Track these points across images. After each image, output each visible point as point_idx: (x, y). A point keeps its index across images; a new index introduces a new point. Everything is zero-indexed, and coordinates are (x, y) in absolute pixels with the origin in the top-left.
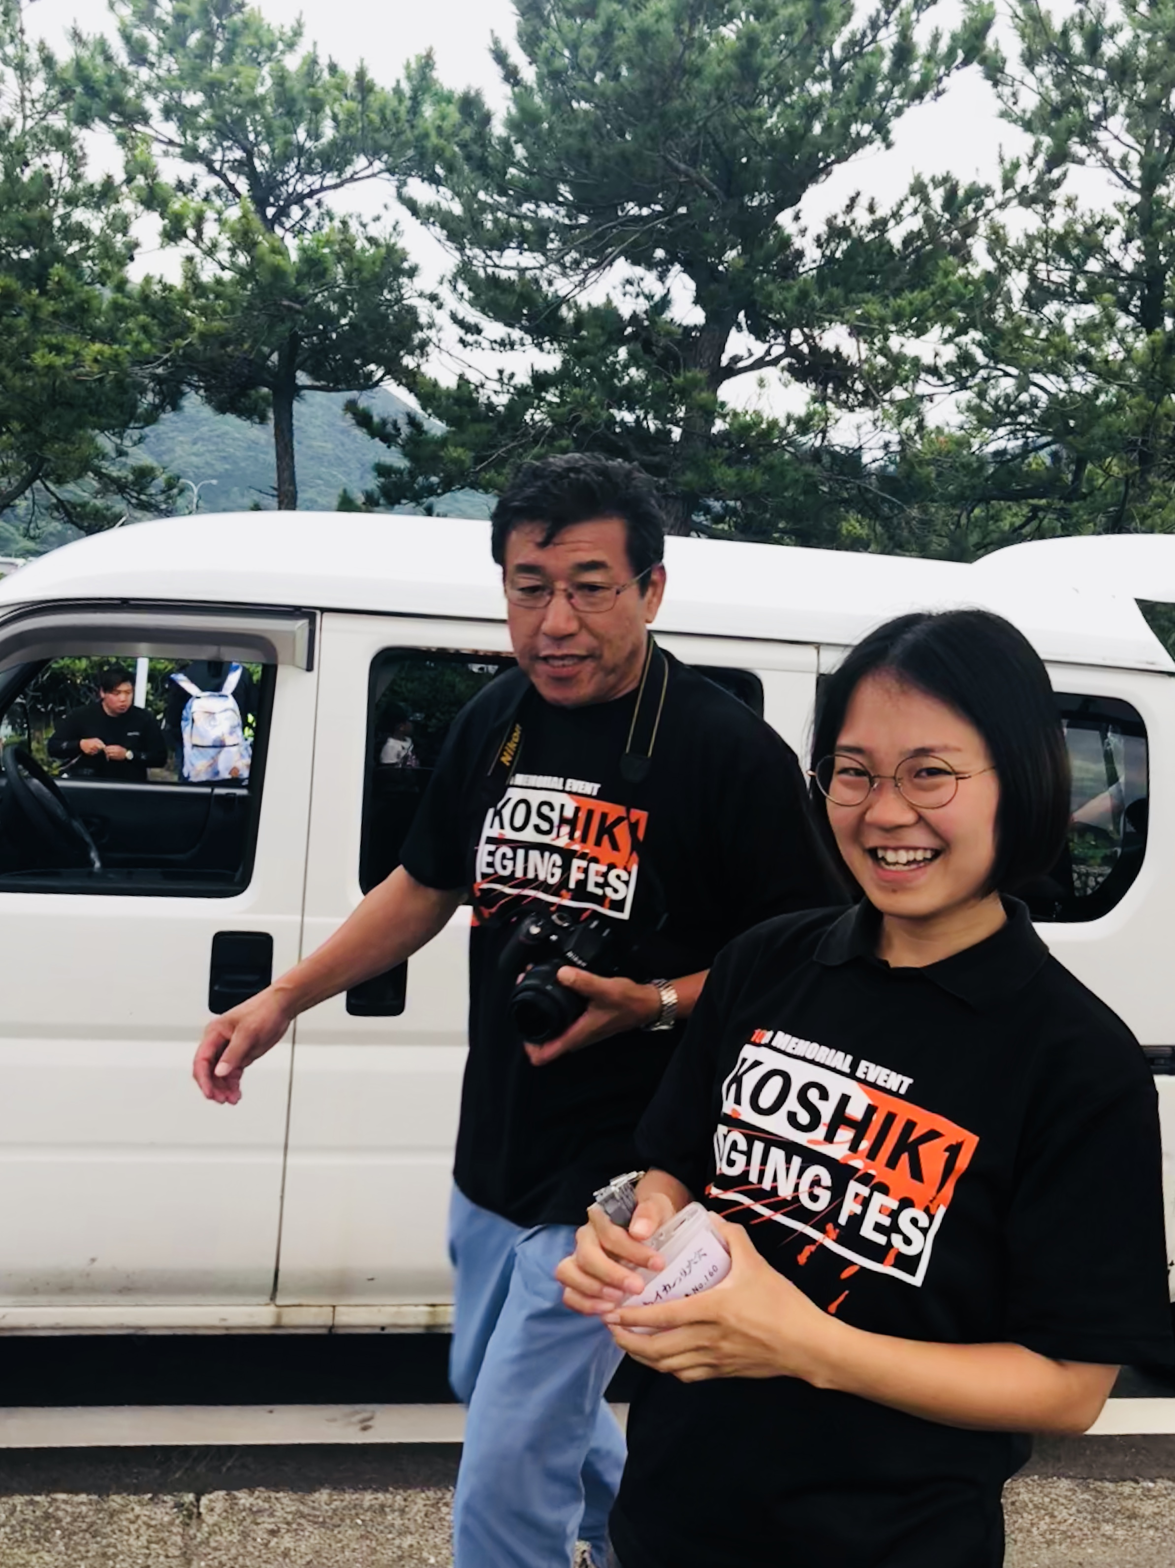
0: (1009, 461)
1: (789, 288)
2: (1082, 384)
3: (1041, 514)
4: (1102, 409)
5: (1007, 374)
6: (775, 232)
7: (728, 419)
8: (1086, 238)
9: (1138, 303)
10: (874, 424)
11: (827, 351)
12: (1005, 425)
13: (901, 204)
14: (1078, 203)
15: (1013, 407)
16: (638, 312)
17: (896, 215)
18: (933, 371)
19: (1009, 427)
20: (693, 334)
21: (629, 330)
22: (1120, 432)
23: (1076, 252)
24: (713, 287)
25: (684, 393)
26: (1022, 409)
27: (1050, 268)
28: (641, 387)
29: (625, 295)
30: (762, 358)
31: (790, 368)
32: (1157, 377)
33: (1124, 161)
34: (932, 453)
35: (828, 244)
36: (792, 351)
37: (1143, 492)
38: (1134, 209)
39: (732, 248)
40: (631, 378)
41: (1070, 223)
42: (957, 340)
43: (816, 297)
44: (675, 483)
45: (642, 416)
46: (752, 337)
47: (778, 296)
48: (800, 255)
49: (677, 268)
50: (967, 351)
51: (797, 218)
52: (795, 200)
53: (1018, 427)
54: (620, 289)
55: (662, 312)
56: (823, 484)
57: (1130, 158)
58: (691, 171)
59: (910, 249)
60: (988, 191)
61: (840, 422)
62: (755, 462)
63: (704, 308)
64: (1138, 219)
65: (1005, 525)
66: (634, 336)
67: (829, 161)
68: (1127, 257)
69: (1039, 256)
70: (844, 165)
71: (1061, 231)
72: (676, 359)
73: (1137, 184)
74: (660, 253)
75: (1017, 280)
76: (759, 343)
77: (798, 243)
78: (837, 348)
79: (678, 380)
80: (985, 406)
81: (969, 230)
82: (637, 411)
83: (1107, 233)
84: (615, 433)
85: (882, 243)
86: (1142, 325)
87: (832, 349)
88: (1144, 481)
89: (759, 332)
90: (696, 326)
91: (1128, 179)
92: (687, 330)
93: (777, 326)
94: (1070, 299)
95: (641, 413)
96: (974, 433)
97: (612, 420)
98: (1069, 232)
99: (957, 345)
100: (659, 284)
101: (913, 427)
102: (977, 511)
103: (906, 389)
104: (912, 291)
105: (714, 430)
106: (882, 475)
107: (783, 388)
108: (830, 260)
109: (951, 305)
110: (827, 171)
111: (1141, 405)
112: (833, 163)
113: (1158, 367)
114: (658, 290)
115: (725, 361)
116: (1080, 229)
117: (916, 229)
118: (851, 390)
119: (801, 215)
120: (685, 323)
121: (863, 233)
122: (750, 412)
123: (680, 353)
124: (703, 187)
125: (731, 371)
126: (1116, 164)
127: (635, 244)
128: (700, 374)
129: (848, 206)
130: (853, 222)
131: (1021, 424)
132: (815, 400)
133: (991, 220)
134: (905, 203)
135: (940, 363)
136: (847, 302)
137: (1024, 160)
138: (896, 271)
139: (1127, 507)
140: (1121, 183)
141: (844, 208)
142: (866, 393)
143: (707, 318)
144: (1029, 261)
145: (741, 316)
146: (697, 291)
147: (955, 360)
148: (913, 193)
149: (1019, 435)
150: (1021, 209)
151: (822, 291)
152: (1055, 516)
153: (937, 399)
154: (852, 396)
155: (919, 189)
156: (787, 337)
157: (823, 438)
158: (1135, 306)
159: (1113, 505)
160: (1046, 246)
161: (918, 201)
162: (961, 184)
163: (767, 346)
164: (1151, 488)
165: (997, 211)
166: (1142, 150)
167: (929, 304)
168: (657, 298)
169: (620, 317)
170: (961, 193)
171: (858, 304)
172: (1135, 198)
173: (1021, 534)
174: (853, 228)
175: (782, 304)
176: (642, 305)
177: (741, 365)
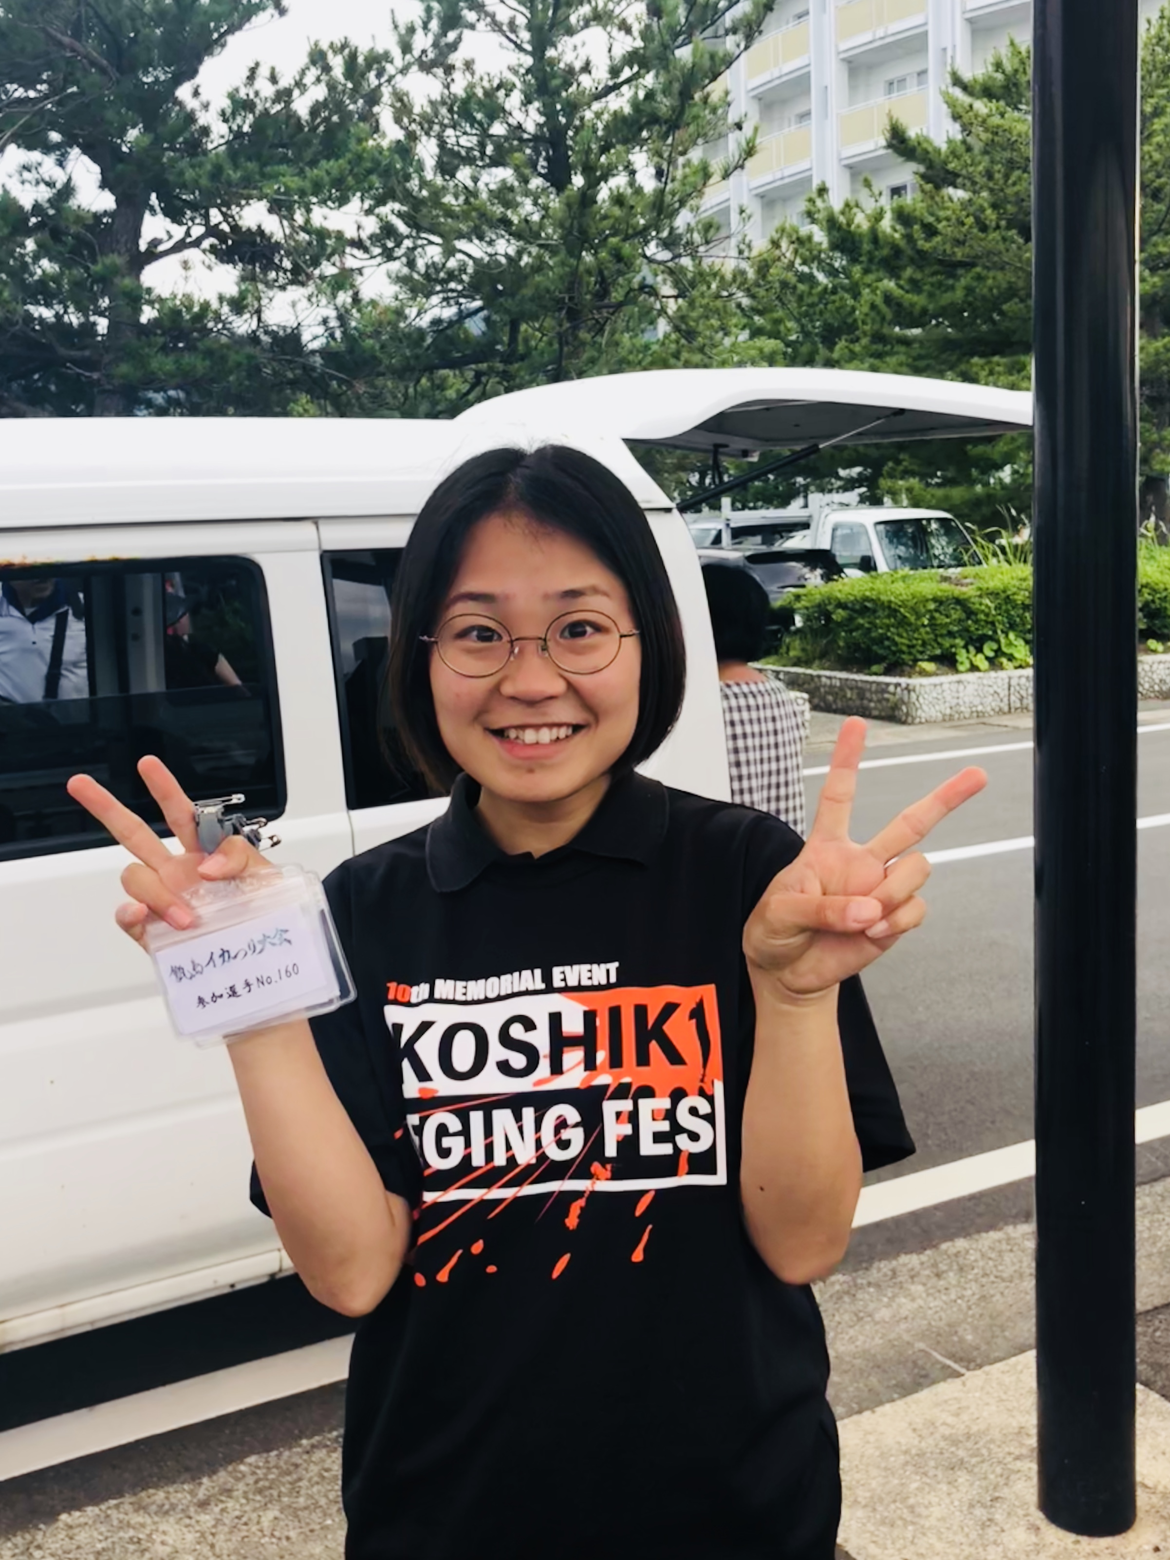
0: (446, 328)
1: (201, 165)
2: (505, 247)
3: (484, 379)
4: (528, 270)
5: (431, 243)
6: (177, 108)
7: (157, 306)
8: (488, 101)
9: (545, 164)
10: (309, 300)
11: (249, 230)
12: (438, 292)
13: (303, 73)
14: (476, 67)
15: (442, 275)
16: (40, 200)
17: (299, 84)
18: (358, 244)
19: (441, 295)
20: (105, 220)
21: (33, 220)
22: (548, 291)
23: (479, 116)
24: (120, 167)
25: (105, 282)
26: (452, 276)
27: (458, 133)
28: (56, 279)
29: (23, 182)
30: (183, 240)
31: (213, 250)
32: (576, 234)
33: (512, 24)
34: (373, 325)
35: (234, 119)
36: (212, 231)
37: (576, 348)
38: (528, 71)
39: (133, 127)
40: (44, 271)
41: (471, 86)
42: (377, 211)
43: (231, 172)
44: (109, 377)
45: (62, 312)
46: (168, 220)
47: (189, 174)
48: (205, 131)
49: (75, 152)
50: (388, 222)
51: (196, 94)
52: (192, 73)
53: (450, 294)
54: (16, 178)
55: (67, 200)
56: (265, 367)
57: (517, 22)
58: (77, 45)
59: (319, 120)
60: (386, 57)
61: (274, 301)
62: (191, 347)
63: (112, 190)
64: (533, 81)
65: (451, 394)
66: (39, 226)
67: (222, 30)
68: (528, 119)
69: (446, 121)
70: (238, 34)
71: (464, 95)
72: (90, 246)
73: (529, 48)
74: (55, 137)
75: (428, 147)
76: (175, 226)
77: (203, 119)
78: (259, 227)
79: (96, 268)
80: (416, 276)
81: (373, 98)
82: (56, 307)
83: (507, 95)
84: (34, 329)
85: (291, 116)
86: (552, 185)
87: (254, 228)
88: (576, 337)
89: (174, 214)
90: (105, 211)
91: (519, 42)
92: (97, 217)
93: (194, 206)
94: (480, 163)
95: (60, 308)
96: (411, 303)
97: (29, 317)
98: (470, 95)
99: (378, 216)
100: (58, 170)
101: (349, 300)
102: (424, 381)
103: (334, 264)
104: (328, 160)
105: (144, 319)
106: (323, 352)
107: (208, 271)
108: (238, 134)
109: (370, 172)
110: (220, 42)
111: (563, 264)
112: (227, 32)
113: (575, 222)
114: (60, 177)
115: (143, 246)
116: (480, 93)
117: (321, 99)
118: (279, 268)
119: (200, 90)
120: (94, 209)
121: (268, 105)
122: (180, 296)
123: (95, 241)
124: (93, 63)
125: (152, 255)
126: (505, 28)
127: (27, 126)
128: (117, 259)
129: (248, 78)
130: (257, 94)
131: (452, 291)
132: (243, 279)
133: (393, 86)
134: (307, 72)
135: (364, 235)
136: (264, 176)
137: (418, 24)
138: (308, 143)
139: (564, 363)
140: (512, 46)
141: (244, 80)
142: (296, 270)
143: (117, 201)
144: (436, 128)
145: (153, 199)
146: (102, 173)
147: (378, 231)
148: (314, 62)
149: (452, 302)
150: (422, 76)
151: (236, 166)
152: (497, 379)
153: (366, 271)
154: (281, 274)
155: (318, 58)
156: (206, 217)
157: (259, 320)
158: (543, 167)
159: (551, 364)
160: (450, 110)
161: (319, 72)
162: (360, 50)
163: (185, 228)
164: (583, 344)
165: (399, 77)
166: (529, 15)
167: (347, 172)
168: (59, 185)
169: (21, 208)
170: (361, 60)
171: (275, 177)
172: (528, 61)
173: (467, 401)
174: (257, 101)
175: (196, 182)
176: (44, 194)
177: (161, 248)
